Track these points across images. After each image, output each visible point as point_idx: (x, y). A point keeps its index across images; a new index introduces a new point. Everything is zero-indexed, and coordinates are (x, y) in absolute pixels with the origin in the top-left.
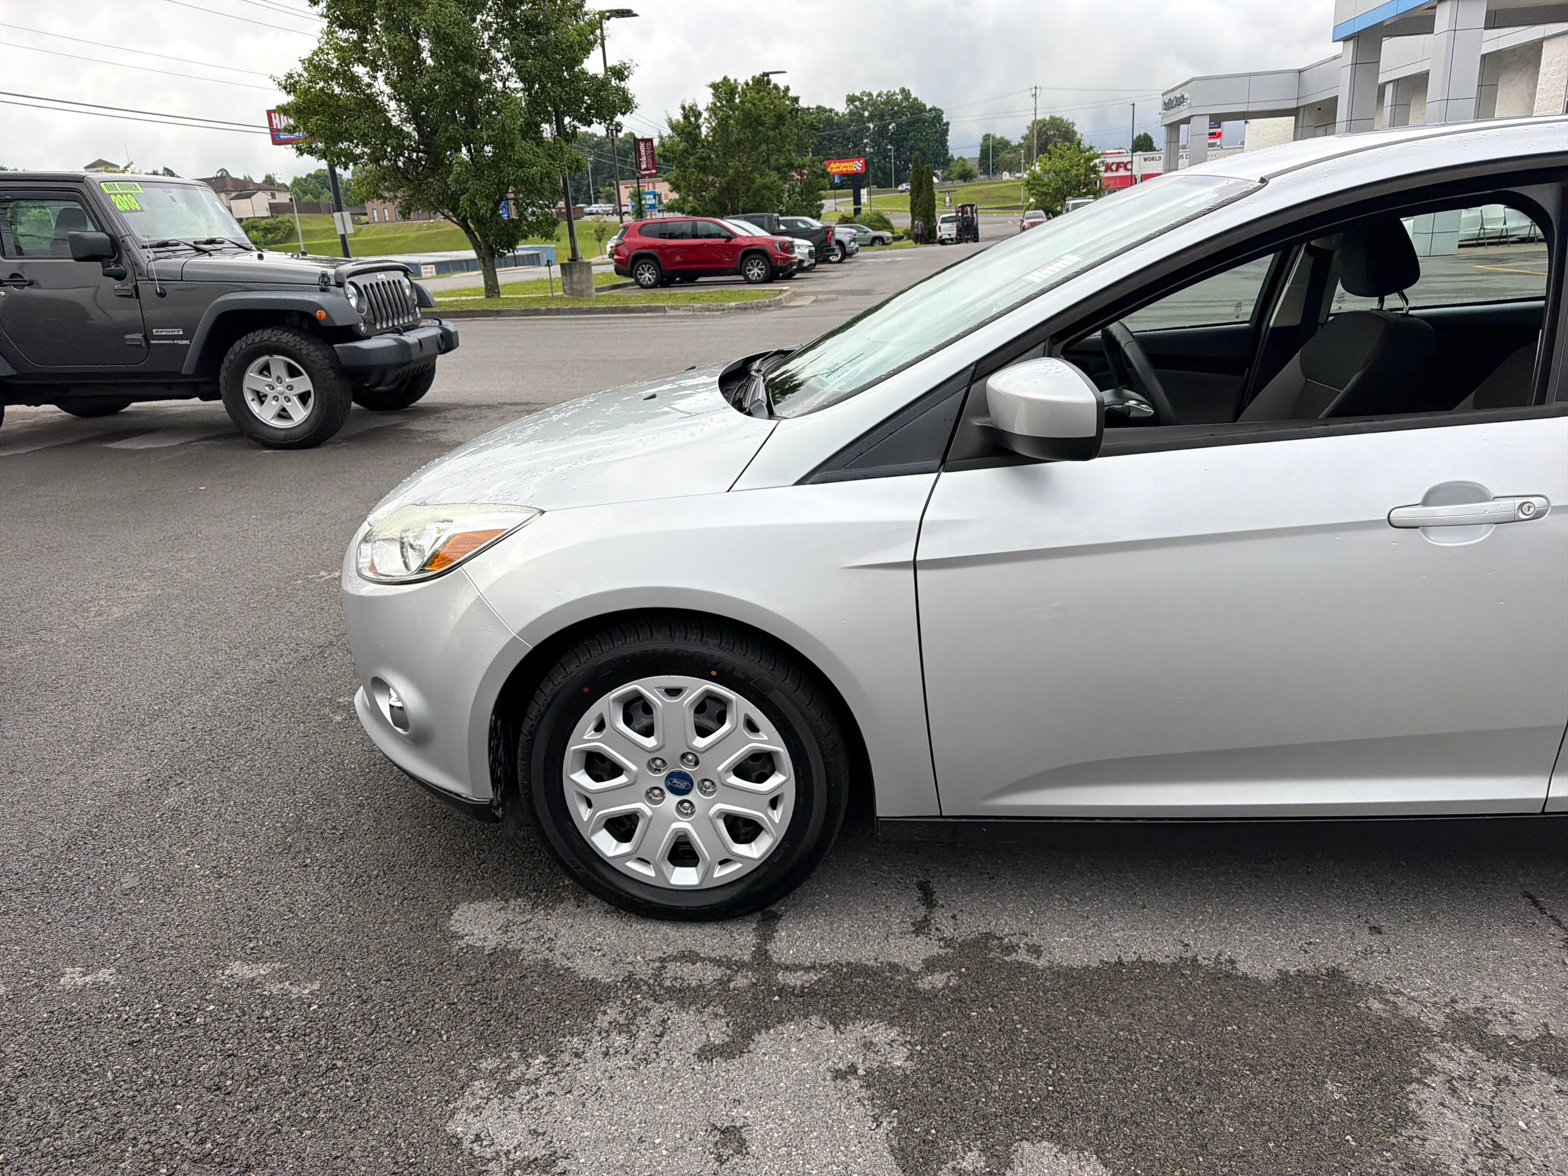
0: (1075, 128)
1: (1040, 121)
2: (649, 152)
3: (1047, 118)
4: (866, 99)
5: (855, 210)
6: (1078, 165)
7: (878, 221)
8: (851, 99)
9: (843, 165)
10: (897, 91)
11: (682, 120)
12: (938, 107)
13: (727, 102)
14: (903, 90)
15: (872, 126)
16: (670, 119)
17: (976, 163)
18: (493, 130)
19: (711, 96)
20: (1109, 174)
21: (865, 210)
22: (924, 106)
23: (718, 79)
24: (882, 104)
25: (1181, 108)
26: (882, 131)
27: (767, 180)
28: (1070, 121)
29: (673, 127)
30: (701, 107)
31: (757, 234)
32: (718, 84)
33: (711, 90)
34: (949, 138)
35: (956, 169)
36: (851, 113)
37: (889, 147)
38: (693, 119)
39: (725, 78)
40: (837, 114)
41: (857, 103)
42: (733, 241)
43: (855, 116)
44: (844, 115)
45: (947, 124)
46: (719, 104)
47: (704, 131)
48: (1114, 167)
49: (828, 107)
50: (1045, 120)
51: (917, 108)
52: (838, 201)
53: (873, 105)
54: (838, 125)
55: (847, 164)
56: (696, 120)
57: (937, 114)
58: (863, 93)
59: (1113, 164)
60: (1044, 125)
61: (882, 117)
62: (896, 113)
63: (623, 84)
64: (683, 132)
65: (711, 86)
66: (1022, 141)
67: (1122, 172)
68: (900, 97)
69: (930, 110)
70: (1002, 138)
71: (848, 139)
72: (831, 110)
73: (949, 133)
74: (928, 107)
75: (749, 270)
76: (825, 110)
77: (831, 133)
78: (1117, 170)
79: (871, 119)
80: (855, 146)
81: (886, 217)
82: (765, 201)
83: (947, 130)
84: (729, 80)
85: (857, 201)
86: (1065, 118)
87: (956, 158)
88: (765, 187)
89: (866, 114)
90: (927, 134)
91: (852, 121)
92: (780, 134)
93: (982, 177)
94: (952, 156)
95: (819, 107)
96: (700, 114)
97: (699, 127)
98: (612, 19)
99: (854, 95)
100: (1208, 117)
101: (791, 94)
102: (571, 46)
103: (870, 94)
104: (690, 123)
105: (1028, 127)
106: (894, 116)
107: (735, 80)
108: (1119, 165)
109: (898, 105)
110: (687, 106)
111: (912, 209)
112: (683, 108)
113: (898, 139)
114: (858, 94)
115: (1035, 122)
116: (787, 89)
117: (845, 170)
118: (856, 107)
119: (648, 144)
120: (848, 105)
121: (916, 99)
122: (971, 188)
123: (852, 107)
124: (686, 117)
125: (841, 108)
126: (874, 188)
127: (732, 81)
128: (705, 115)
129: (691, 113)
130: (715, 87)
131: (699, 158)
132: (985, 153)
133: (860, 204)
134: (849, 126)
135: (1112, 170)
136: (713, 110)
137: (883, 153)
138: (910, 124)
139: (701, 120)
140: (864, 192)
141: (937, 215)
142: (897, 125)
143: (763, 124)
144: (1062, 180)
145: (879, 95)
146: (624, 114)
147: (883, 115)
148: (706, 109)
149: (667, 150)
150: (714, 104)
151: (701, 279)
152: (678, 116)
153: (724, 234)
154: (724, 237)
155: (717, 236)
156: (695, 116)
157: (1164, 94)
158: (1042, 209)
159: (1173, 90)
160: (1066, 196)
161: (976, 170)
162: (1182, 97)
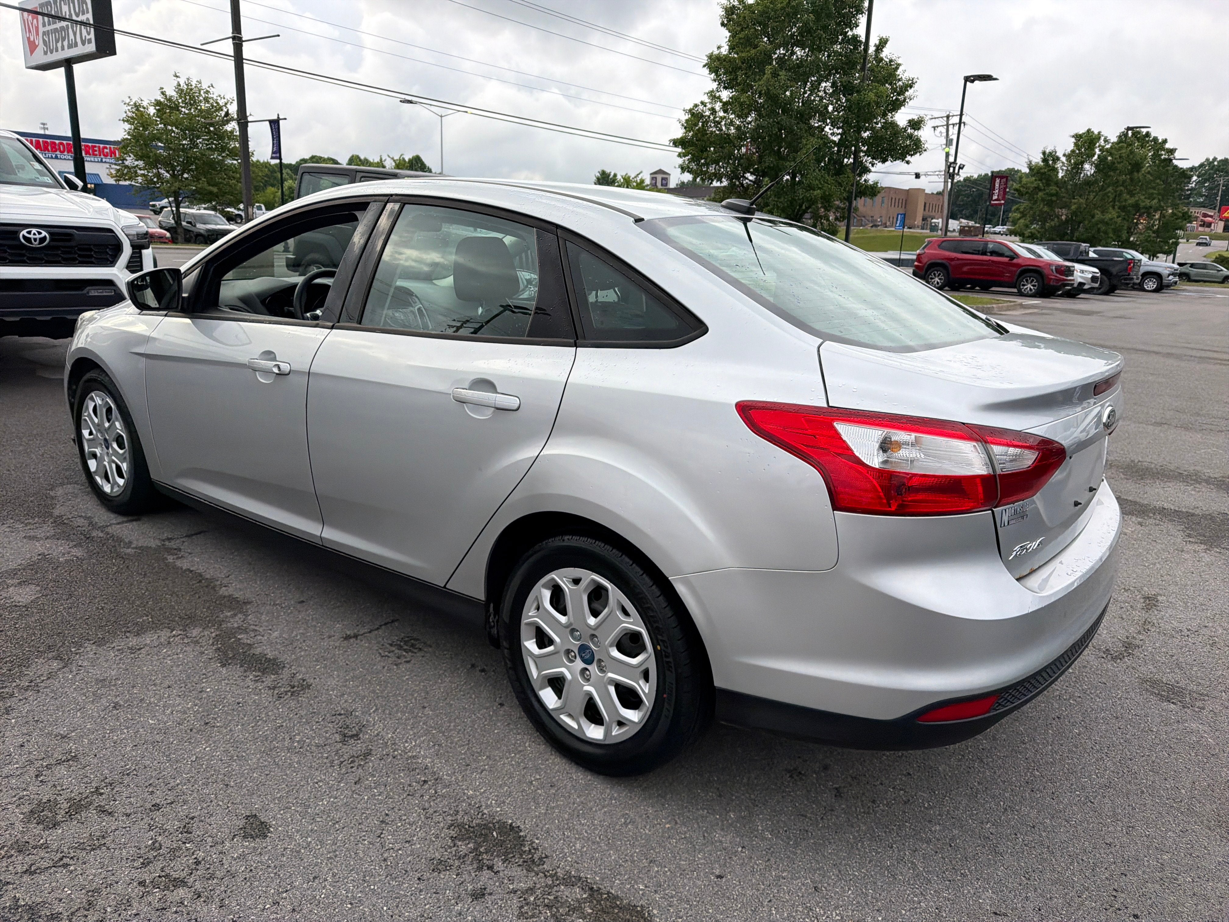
2: (1002, 187)
11: (1041, 163)
13: (1086, 150)
16: (1030, 162)
19: (1073, 145)
23: (1082, 131)
27: (1108, 216)
29: (1031, 167)
30: (1060, 154)
31: (1046, 258)
32: (1080, 135)
33: (1073, 140)
38: (1051, 162)
39: (1089, 130)
42: (1015, 261)
46: (1077, 152)
47: (1061, 174)
56: (1054, 164)
64: (1040, 172)
65: (1073, 137)
75: (1024, 285)
82: (1102, 234)
84: (1093, 132)
88: (1102, 221)
96: (1058, 159)
97: (1056, 170)
101: (1167, 146)
102: (869, 104)
104: (1048, 165)
107: (1099, 133)
110: (1047, 151)
112: (1044, 153)
116: (1165, 141)
119: (1004, 180)
124: (1045, 160)
127: (1096, 132)
128: (1063, 159)
129: (1049, 158)
130: (1078, 137)
131: (1047, 194)
136: (1068, 156)
139: (1058, 165)
143: (1115, 170)
148: (1064, 155)
149: (1022, 186)
150: (1073, 151)
151: (993, 289)
152: (1037, 159)
153: (1008, 253)
154: (1007, 257)
155: (1001, 255)
156: (1053, 160)
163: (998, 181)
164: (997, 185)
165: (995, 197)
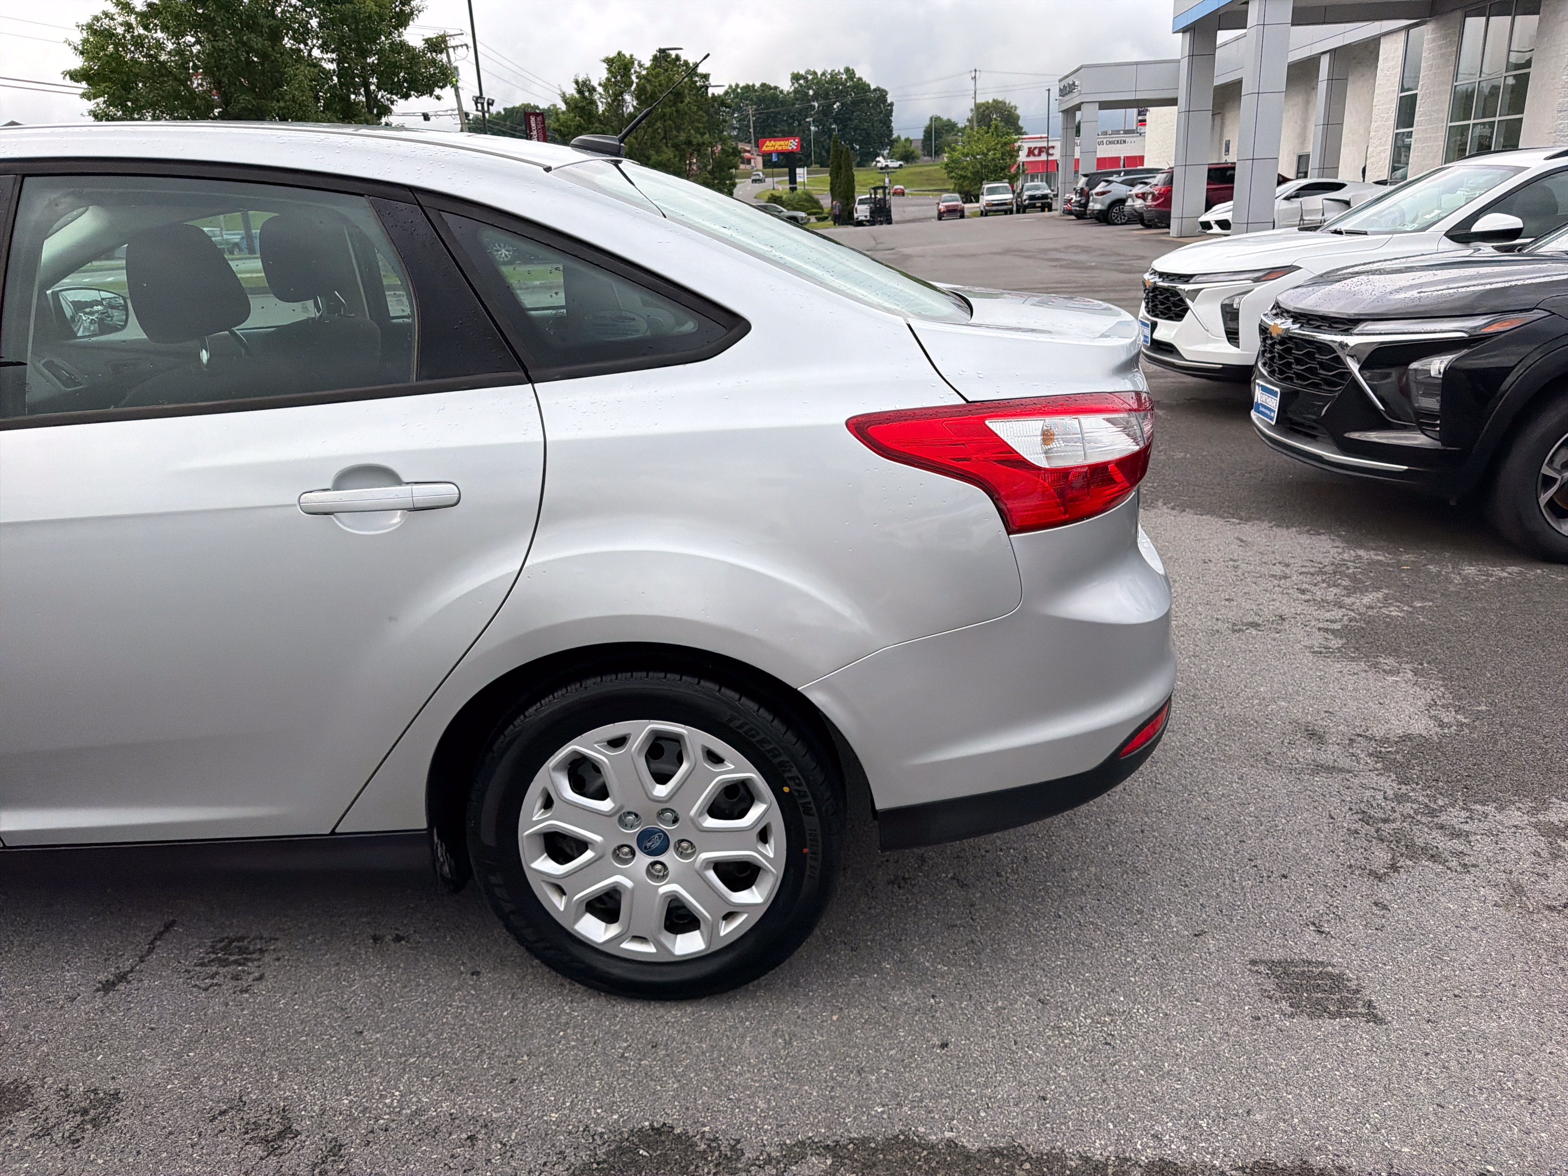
0: (1018, 112)
1: (983, 104)
2: (539, 127)
3: (991, 101)
4: (810, 77)
5: (791, 188)
6: (995, 149)
7: (806, 200)
8: (796, 77)
9: (778, 143)
10: (842, 71)
11: (577, 96)
12: (882, 87)
13: (622, 77)
14: (847, 70)
15: (816, 104)
16: (564, 94)
17: (920, 144)
19: (606, 72)
20: (1032, 159)
21: (800, 189)
22: (869, 86)
23: (612, 54)
24: (827, 83)
25: (1074, 94)
26: (826, 110)
28: (1012, 104)
29: (566, 101)
30: (594, 83)
32: (611, 59)
33: (605, 65)
34: (892, 119)
35: (899, 149)
36: (796, 91)
37: (833, 126)
38: (587, 94)
39: (619, 53)
40: (782, 92)
41: (802, 82)
43: (800, 94)
44: (789, 93)
45: (892, 104)
46: (613, 80)
47: (601, 108)
48: (1036, 152)
49: (772, 85)
50: (988, 103)
51: (861, 87)
52: (776, 179)
53: (818, 83)
54: (784, 103)
55: (782, 143)
56: (591, 94)
57: (882, 94)
58: (808, 72)
59: (1035, 148)
60: (987, 108)
61: (826, 96)
62: (841, 91)
64: (576, 107)
65: (604, 61)
66: (967, 124)
67: (1044, 157)
68: (844, 77)
69: (875, 90)
70: (949, 120)
71: (793, 117)
72: (776, 88)
73: (894, 114)
74: (873, 87)
76: (770, 88)
77: (777, 110)
78: (1039, 155)
79: (815, 97)
80: (800, 125)
81: (816, 197)
83: (891, 111)
84: (624, 55)
85: (793, 180)
86: (1007, 102)
87: (903, 138)
89: (811, 92)
90: (871, 114)
91: (797, 99)
92: (677, 111)
93: (926, 158)
94: (899, 137)
95: (763, 85)
96: (594, 89)
97: (593, 102)
99: (798, 74)
100: (1097, 105)
101: (700, 71)
102: (370, 17)
103: (815, 73)
104: (585, 98)
105: (972, 110)
106: (840, 95)
107: (631, 56)
108: (1041, 150)
109: (842, 84)
110: (580, 80)
111: (831, 189)
112: (577, 82)
113: (842, 118)
114: (802, 72)
115: (978, 107)
117: (780, 148)
118: (800, 85)
119: (539, 118)
120: (793, 84)
121: (860, 79)
122: (912, 170)
123: (796, 85)
124: (580, 91)
125: (786, 86)
126: (815, 167)
127: (628, 56)
128: (600, 89)
129: (583, 87)
130: (609, 61)
132: (928, 132)
133: (795, 182)
134: (794, 104)
135: (1034, 155)
136: (605, 86)
137: (826, 131)
138: (854, 103)
139: (596, 97)
140: (799, 171)
141: (856, 194)
142: (842, 104)
144: (981, 163)
145: (823, 74)
146: (442, 88)
147: (827, 94)
148: (600, 85)
150: (608, 79)
152: (571, 90)
156: (589, 91)
157: (1060, 81)
158: (960, 193)
159: (1067, 77)
160: (983, 180)
161: (919, 152)
162: (1074, 83)
163: (533, 119)
164: (533, 125)
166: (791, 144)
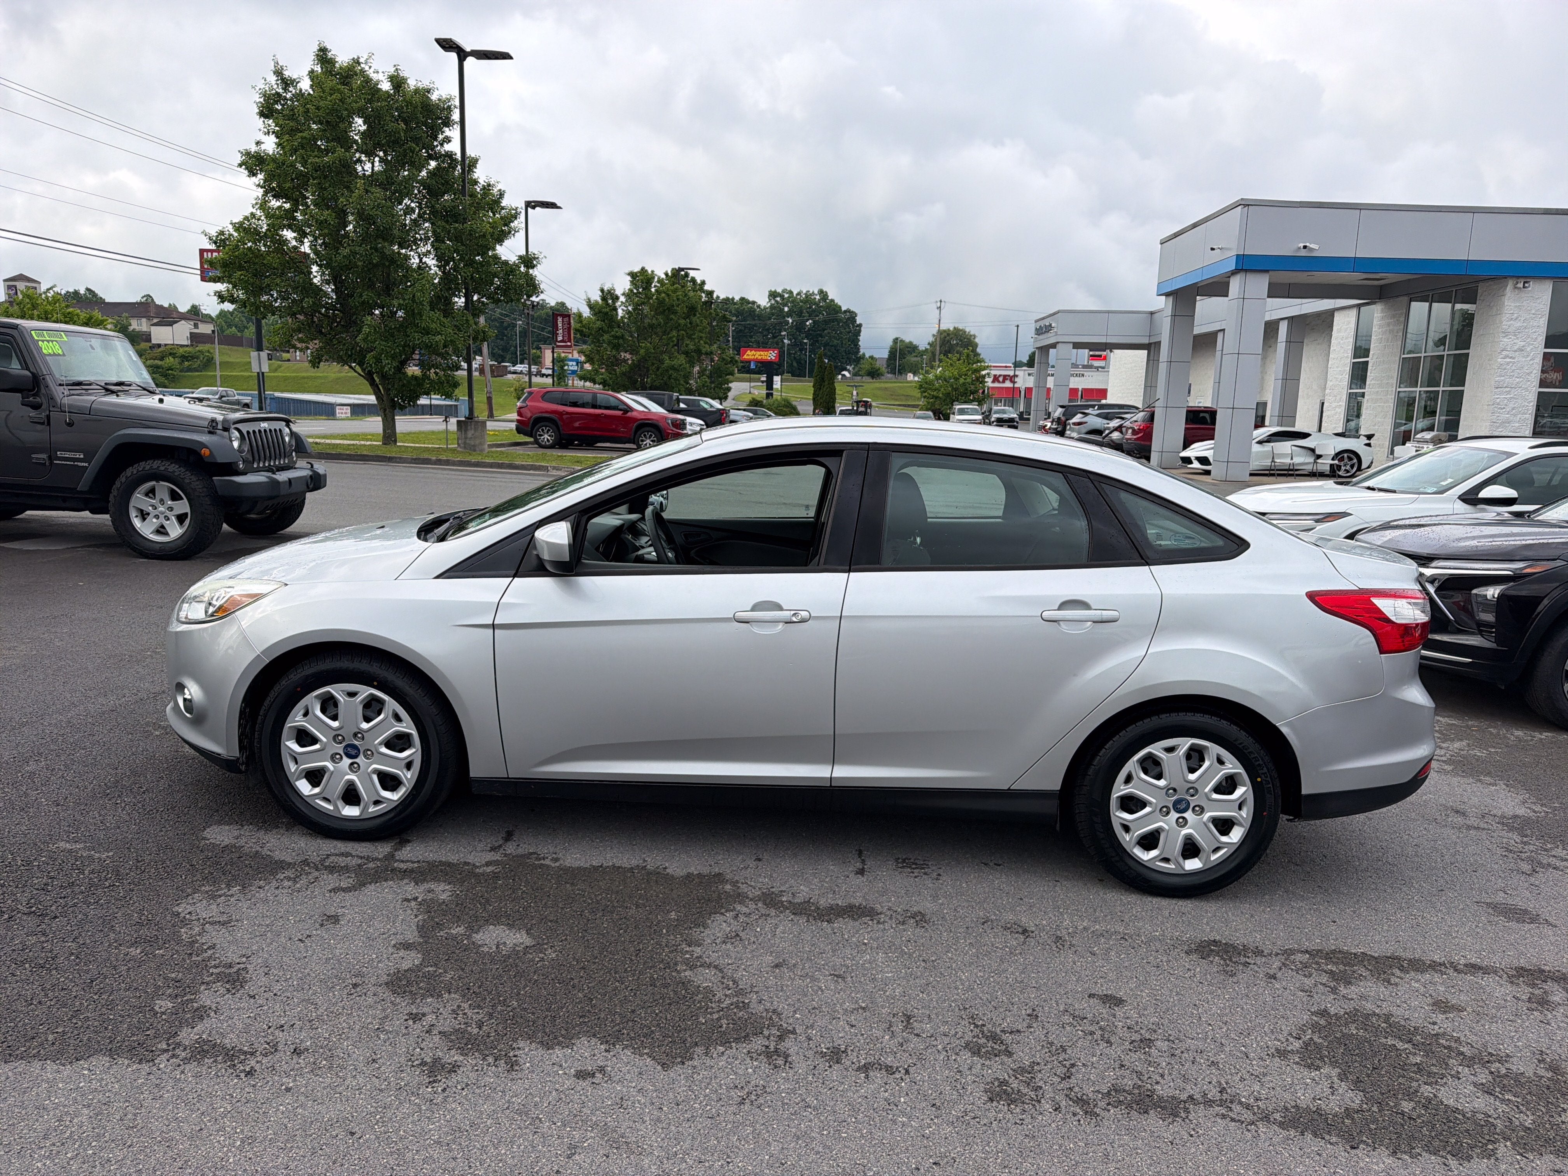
0: (977, 340)
1: (945, 331)
2: (565, 327)
3: (951, 329)
4: (786, 296)
5: (767, 394)
6: (966, 375)
7: (786, 406)
8: (773, 295)
9: (758, 353)
10: (816, 292)
11: (600, 301)
12: (852, 309)
13: (644, 289)
14: (821, 292)
15: (791, 321)
16: (589, 299)
17: (885, 362)
18: (404, 300)
19: (629, 283)
20: (996, 385)
21: (776, 395)
22: (840, 307)
23: (637, 269)
24: (801, 301)
25: (1049, 335)
26: (799, 327)
27: (675, 362)
28: (972, 333)
29: (591, 306)
30: (619, 292)
31: (654, 410)
32: (636, 273)
33: (629, 278)
34: (861, 338)
35: (865, 366)
36: (772, 307)
37: (805, 341)
38: (610, 301)
39: (643, 269)
40: (759, 306)
41: (778, 299)
42: (630, 414)
43: (776, 310)
44: (765, 308)
45: (860, 325)
46: (635, 291)
47: (620, 313)
48: (1001, 379)
49: (751, 300)
50: (949, 330)
51: (833, 308)
52: (753, 384)
53: (793, 302)
54: (760, 317)
55: (762, 353)
56: (614, 302)
57: (851, 316)
58: (784, 291)
59: (1000, 376)
60: (948, 335)
61: (800, 314)
62: (814, 311)
63: (531, 271)
64: (600, 312)
65: (629, 274)
66: (928, 347)
67: (1008, 384)
68: (818, 297)
69: (845, 312)
70: (911, 343)
71: (768, 330)
72: (754, 303)
73: (862, 334)
74: (843, 309)
75: (642, 441)
76: (748, 302)
77: (753, 323)
78: (1004, 382)
79: (789, 314)
80: (774, 337)
81: (794, 403)
82: (672, 381)
83: (860, 331)
84: (646, 271)
85: (770, 385)
86: (967, 330)
87: (867, 356)
88: (673, 368)
89: (786, 309)
90: (841, 333)
91: (773, 315)
92: (691, 323)
93: (889, 375)
94: (864, 354)
95: (742, 299)
96: (617, 298)
97: (615, 309)
98: (538, 209)
99: (775, 291)
100: (1071, 345)
101: (708, 287)
102: (484, 236)
103: (791, 292)
104: (608, 304)
105: (934, 335)
106: (812, 314)
107: (653, 272)
108: (1005, 378)
109: (817, 304)
110: (606, 289)
111: (814, 399)
112: (602, 290)
113: (814, 335)
114: (779, 290)
115: (940, 332)
116: (703, 283)
117: (760, 358)
118: (777, 302)
119: (566, 319)
120: (770, 300)
121: (832, 301)
122: (877, 385)
123: (773, 302)
124: (604, 299)
125: (763, 301)
126: (787, 376)
127: (650, 272)
128: (622, 299)
129: (608, 296)
130: (632, 275)
131: (612, 336)
132: (893, 353)
133: (772, 389)
134: (770, 318)
135: (999, 382)
136: (629, 295)
137: (798, 345)
138: (826, 322)
139: (618, 304)
140: (777, 379)
141: (837, 405)
142: (814, 322)
143: (675, 313)
144: (952, 386)
145: (799, 294)
147: (801, 312)
148: (623, 294)
149: (584, 326)
150: (631, 290)
151: (599, 445)
152: (596, 297)
153: (621, 407)
154: (621, 410)
155: (615, 408)
156: (612, 299)
157: (1036, 321)
158: (932, 411)
159: (1043, 319)
160: (954, 401)
161: (884, 369)
162: (1050, 325)
163: (560, 319)
164: (560, 325)
165: (560, 338)
166: (770, 355)
